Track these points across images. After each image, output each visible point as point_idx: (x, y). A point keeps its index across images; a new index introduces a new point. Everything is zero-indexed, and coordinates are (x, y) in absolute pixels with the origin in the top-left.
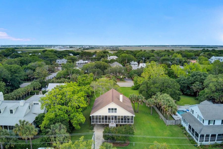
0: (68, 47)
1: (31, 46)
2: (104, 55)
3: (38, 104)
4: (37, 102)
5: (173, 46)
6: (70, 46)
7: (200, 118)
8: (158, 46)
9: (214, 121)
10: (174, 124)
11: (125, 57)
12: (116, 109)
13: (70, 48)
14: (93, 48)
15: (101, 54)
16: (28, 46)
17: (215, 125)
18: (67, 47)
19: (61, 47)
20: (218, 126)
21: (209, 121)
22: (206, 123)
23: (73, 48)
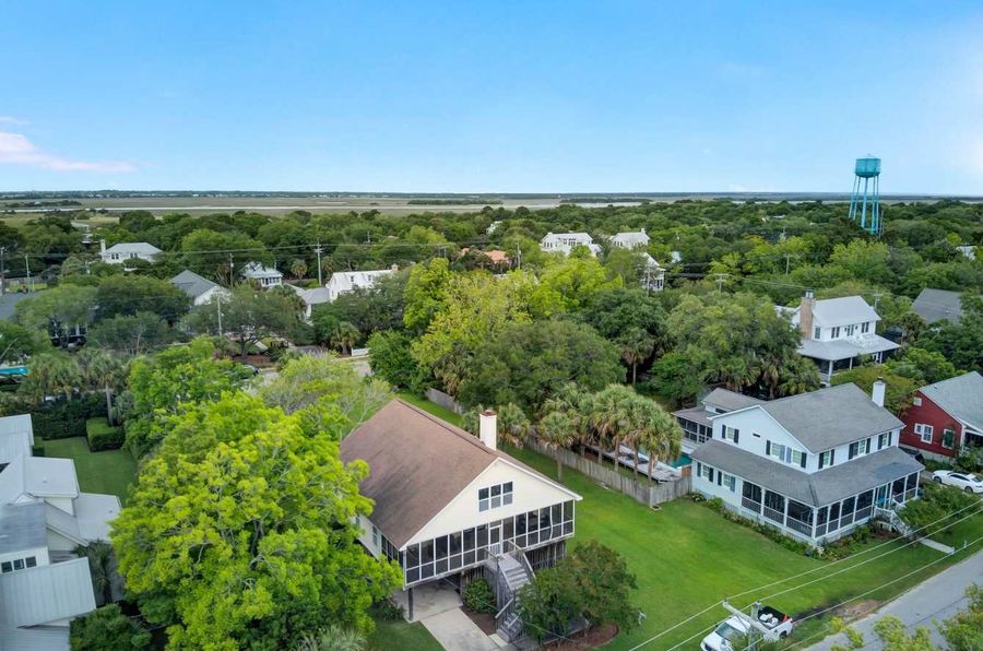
2: (65, 241)
3: (31, 562)
4: (23, 555)
5: (337, 194)
7: (783, 452)
8: (271, 193)
9: (833, 451)
10: (671, 498)
11: (217, 246)
12: (509, 487)
15: (50, 236)
17: (835, 465)
20: (843, 466)
21: (822, 455)
22: (812, 466)
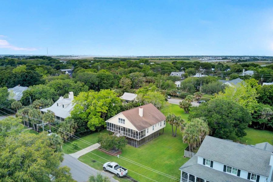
0: (221, 58)
1: (179, 57)
6: (221, 56)
9: (212, 162)
12: (125, 120)
13: (223, 59)
14: (256, 60)
16: (176, 57)
18: (219, 58)
19: (211, 58)
21: (204, 160)
23: (228, 59)
